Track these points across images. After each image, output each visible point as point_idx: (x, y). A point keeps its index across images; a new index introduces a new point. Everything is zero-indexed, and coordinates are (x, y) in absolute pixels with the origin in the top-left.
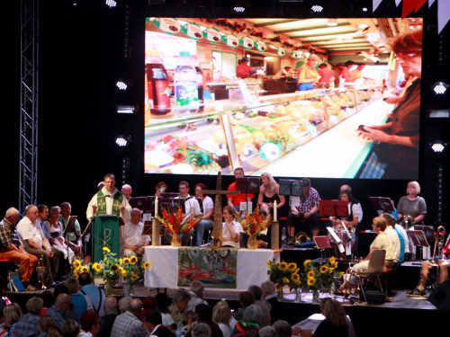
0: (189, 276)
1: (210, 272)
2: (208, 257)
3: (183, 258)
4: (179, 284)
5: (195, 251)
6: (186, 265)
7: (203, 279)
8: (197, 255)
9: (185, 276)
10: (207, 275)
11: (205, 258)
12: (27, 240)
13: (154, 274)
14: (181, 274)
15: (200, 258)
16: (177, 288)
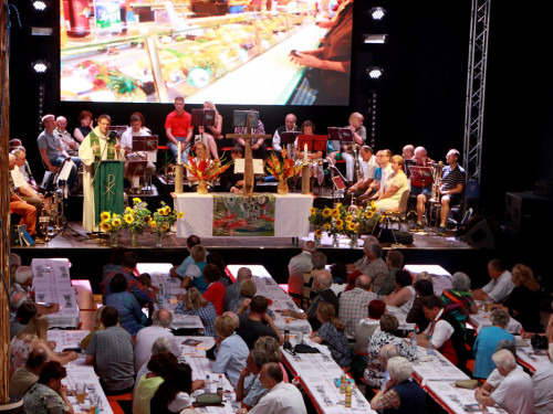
0: (225, 225)
1: (248, 220)
2: (245, 205)
3: (219, 206)
4: (214, 233)
5: (231, 199)
6: (222, 214)
7: (238, 227)
8: (233, 203)
9: (220, 226)
10: (244, 223)
11: (242, 206)
12: (18, 189)
13: (186, 223)
14: (216, 223)
15: (237, 206)
16: (211, 237)
